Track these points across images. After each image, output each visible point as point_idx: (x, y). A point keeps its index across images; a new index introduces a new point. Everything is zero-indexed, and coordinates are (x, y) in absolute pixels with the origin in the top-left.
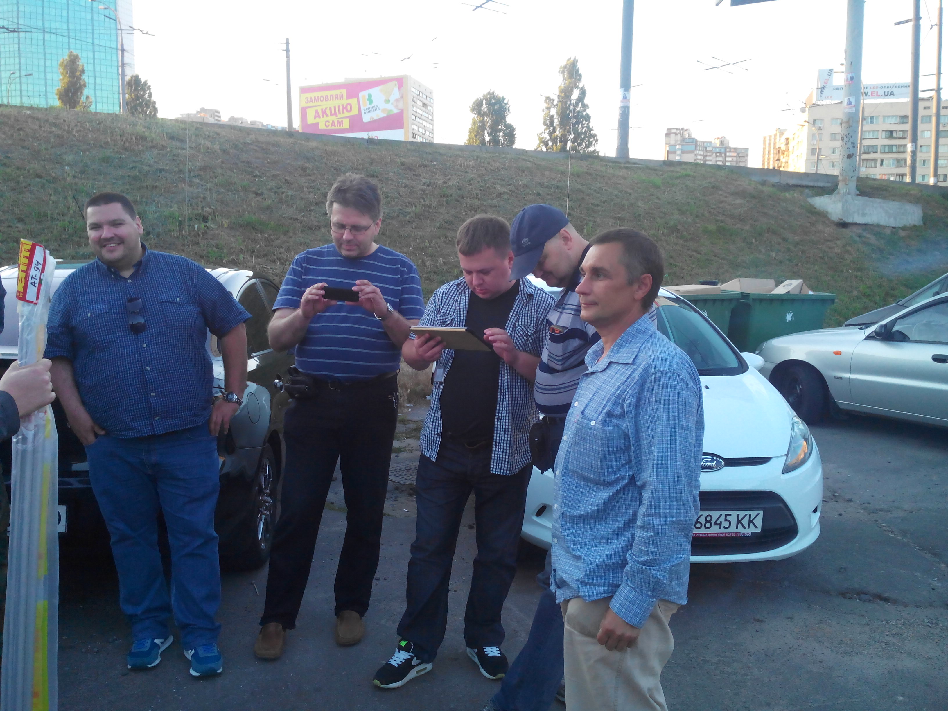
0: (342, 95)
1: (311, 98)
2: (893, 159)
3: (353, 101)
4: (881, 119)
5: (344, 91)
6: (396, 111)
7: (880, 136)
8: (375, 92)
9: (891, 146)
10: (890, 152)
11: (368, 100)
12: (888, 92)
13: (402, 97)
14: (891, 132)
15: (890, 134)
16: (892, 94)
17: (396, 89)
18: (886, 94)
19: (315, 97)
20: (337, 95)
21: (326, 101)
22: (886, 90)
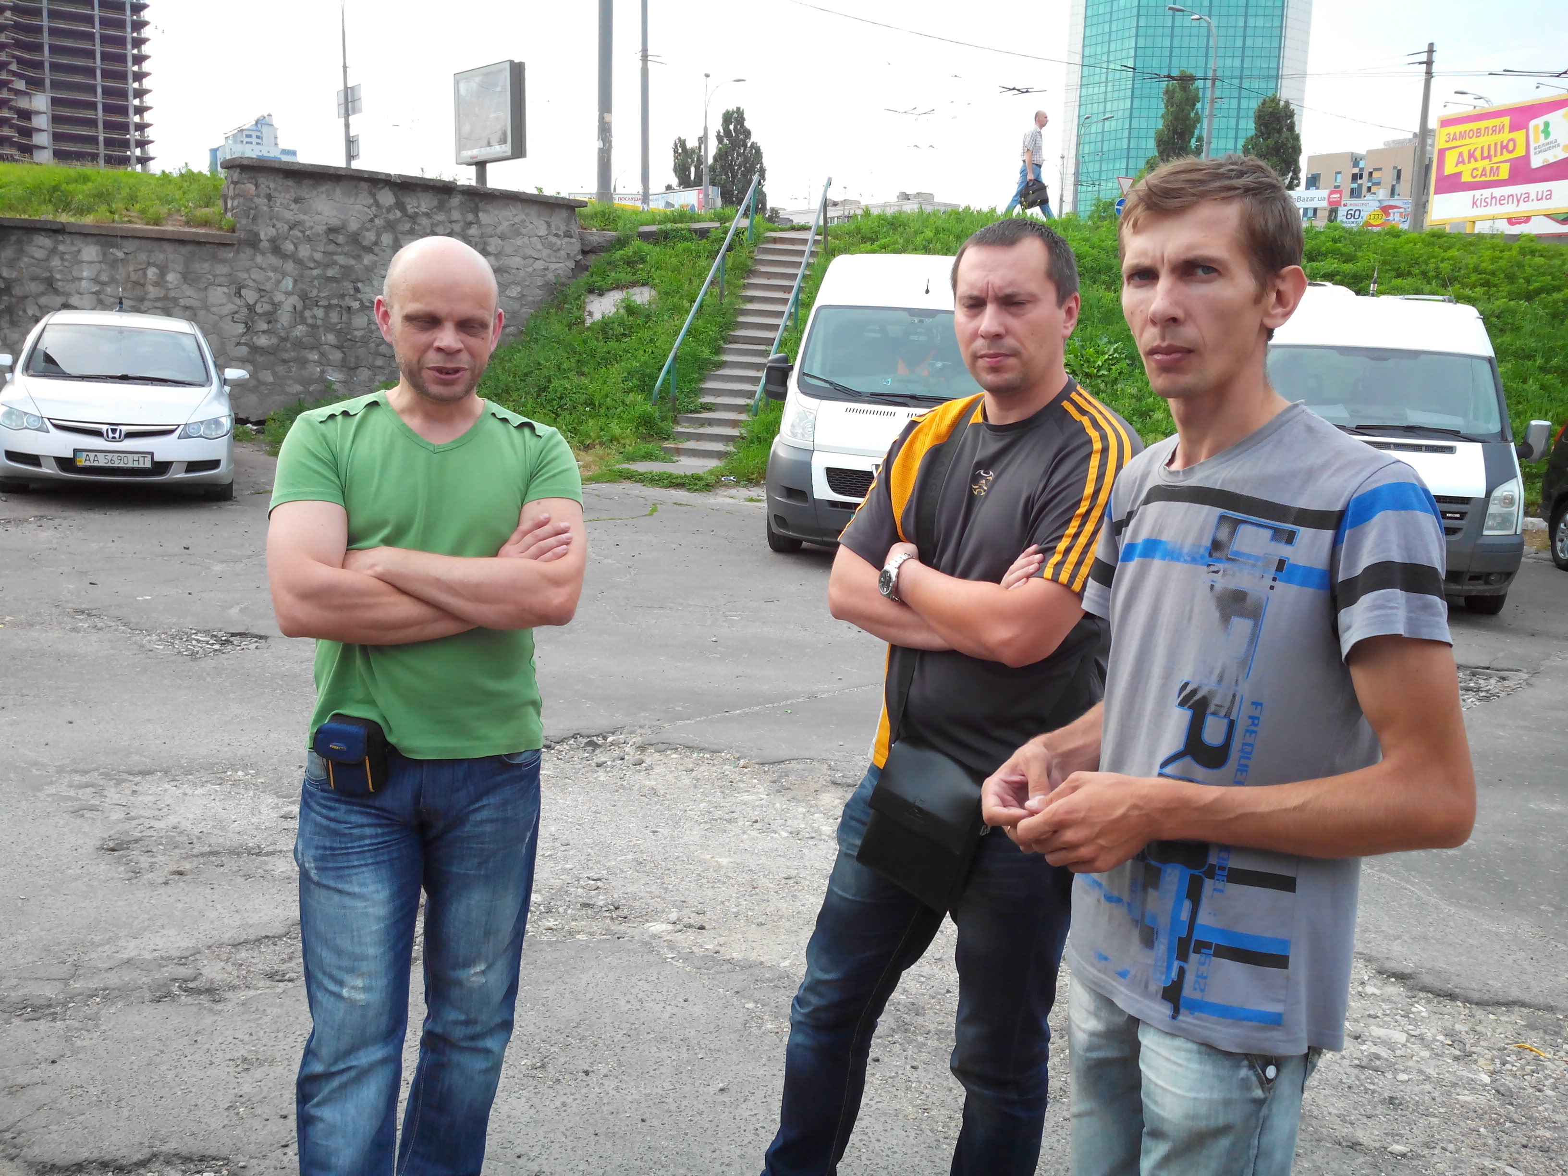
0: (1504, 126)
1: (1455, 134)
3: (1520, 136)
5: (1506, 120)
8: (1556, 118)
11: (1543, 132)
19: (1460, 133)
20: (1496, 127)
21: (1477, 137)
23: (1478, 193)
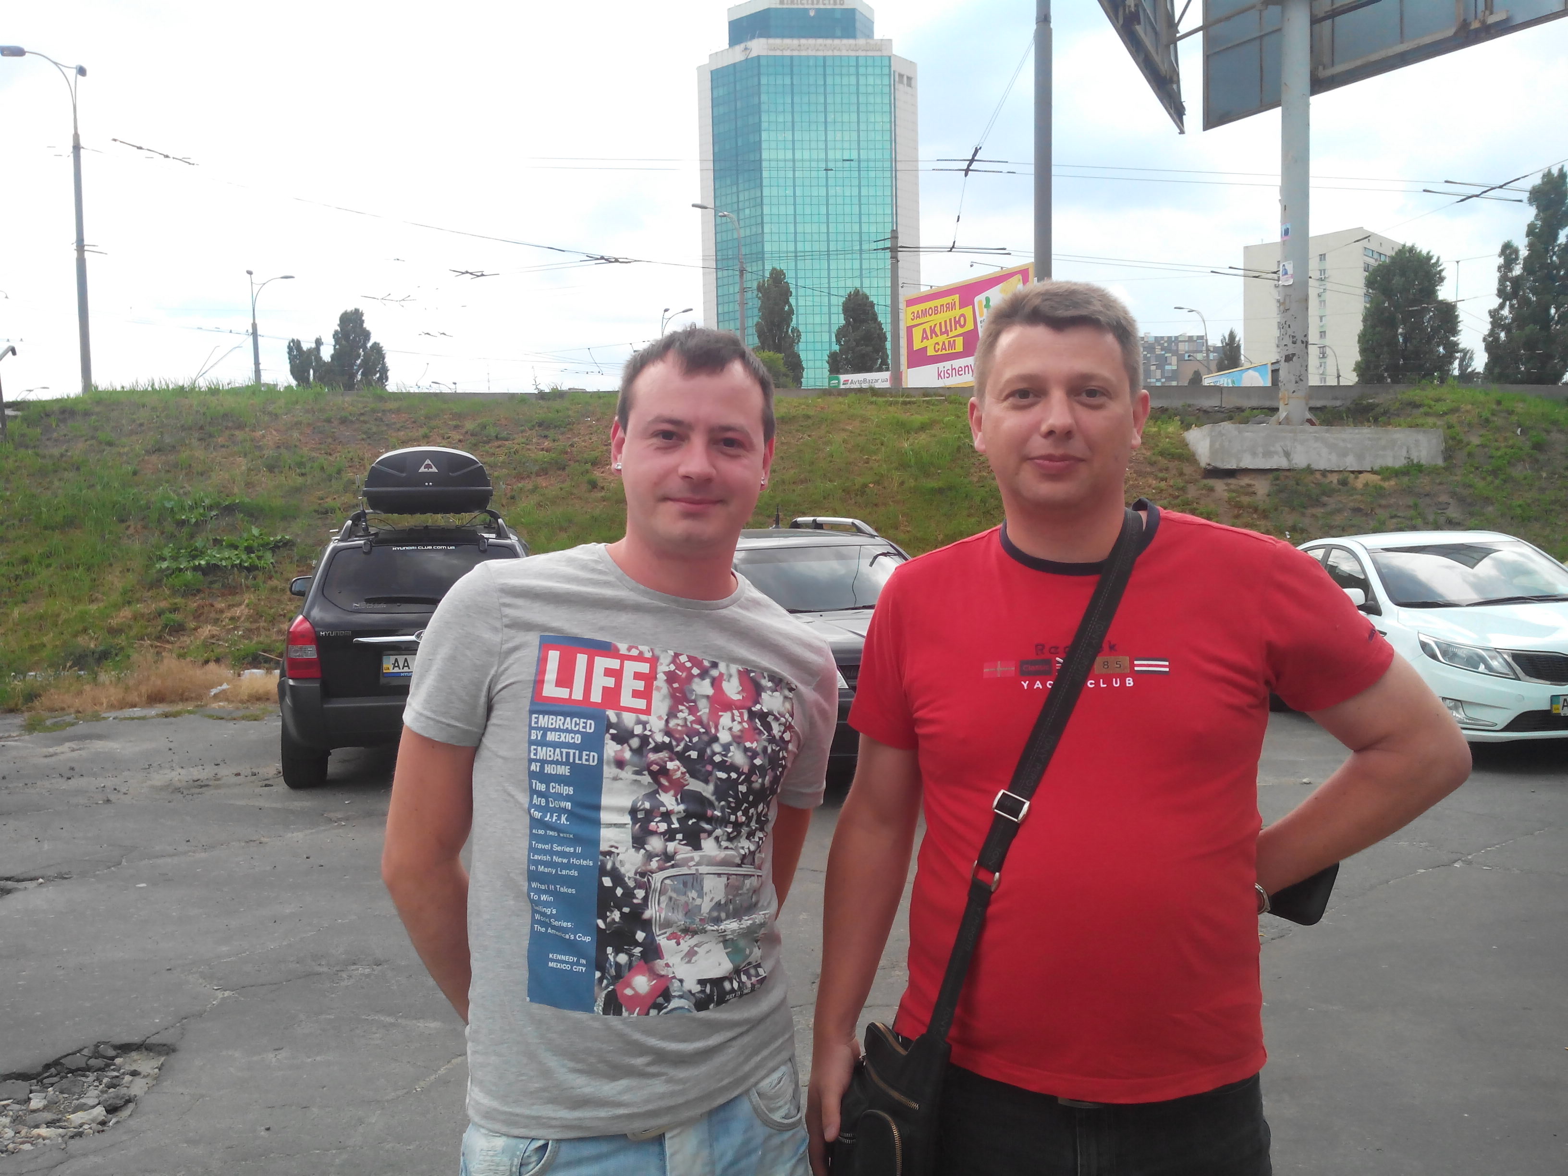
0: (955, 303)
1: (918, 312)
3: (968, 311)
5: (956, 297)
8: (993, 293)
19: (922, 310)
20: (949, 304)
21: (935, 314)
23: (941, 365)
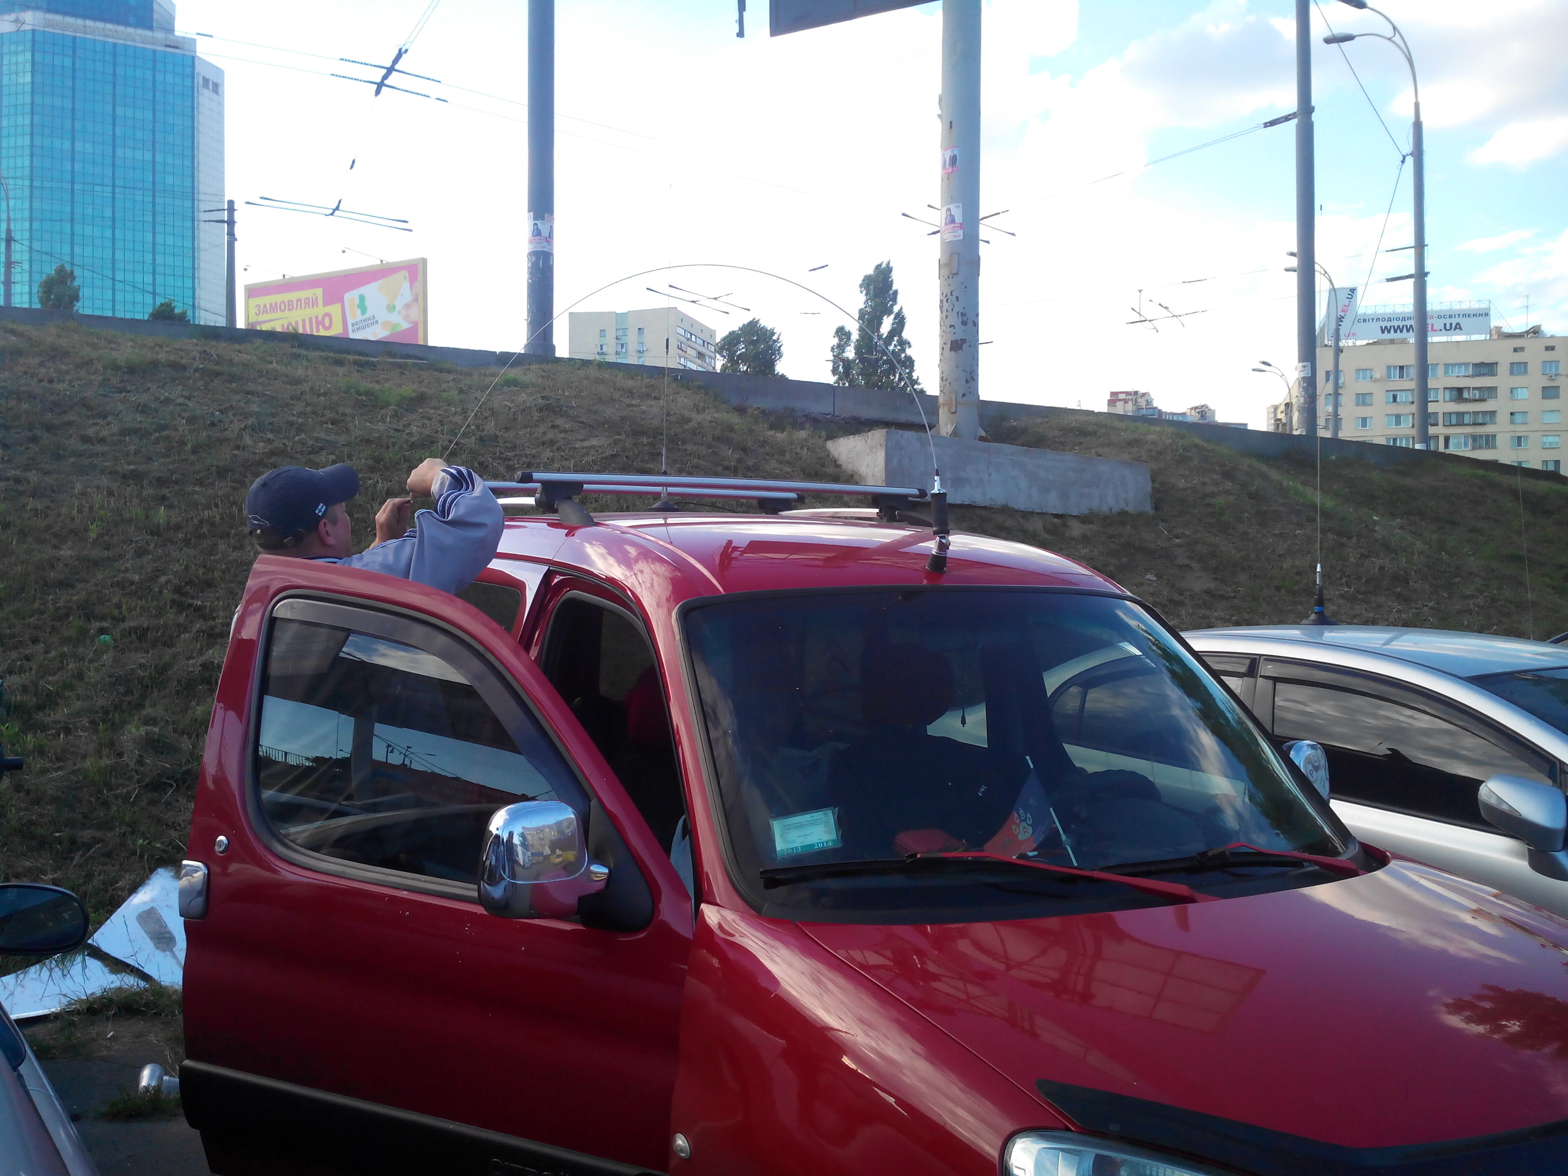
0: (317, 298)
1: (265, 306)
2: (1466, 436)
3: (335, 310)
4: (1440, 370)
5: (319, 292)
6: (405, 325)
7: (1440, 397)
8: (370, 291)
9: (1460, 415)
10: (1460, 424)
11: (358, 306)
12: (1451, 324)
13: (416, 300)
14: (1460, 390)
15: (1458, 394)
16: (1458, 327)
17: (406, 285)
18: (1448, 327)
19: (271, 305)
20: (308, 299)
21: (290, 310)
22: (1448, 321)
